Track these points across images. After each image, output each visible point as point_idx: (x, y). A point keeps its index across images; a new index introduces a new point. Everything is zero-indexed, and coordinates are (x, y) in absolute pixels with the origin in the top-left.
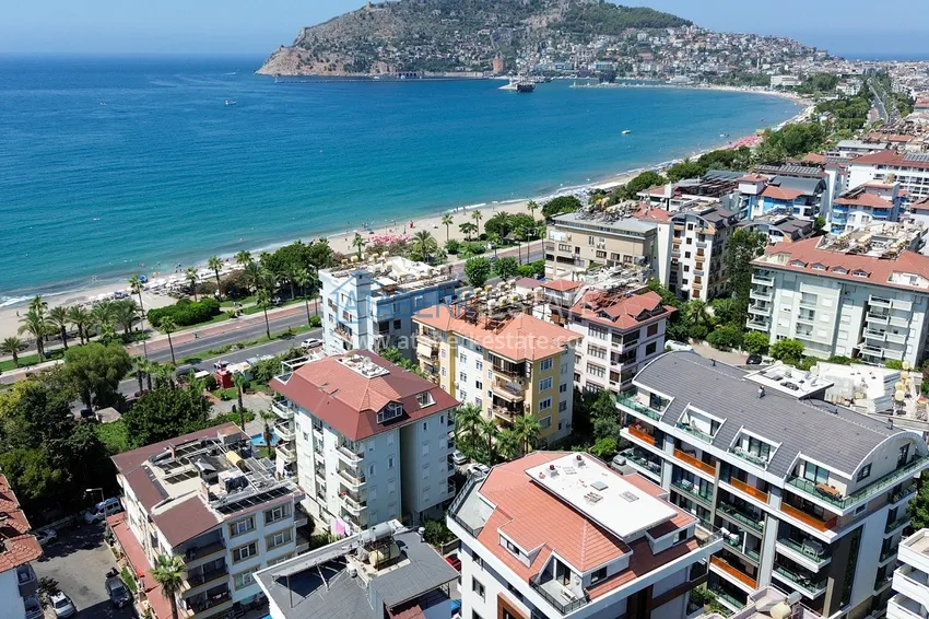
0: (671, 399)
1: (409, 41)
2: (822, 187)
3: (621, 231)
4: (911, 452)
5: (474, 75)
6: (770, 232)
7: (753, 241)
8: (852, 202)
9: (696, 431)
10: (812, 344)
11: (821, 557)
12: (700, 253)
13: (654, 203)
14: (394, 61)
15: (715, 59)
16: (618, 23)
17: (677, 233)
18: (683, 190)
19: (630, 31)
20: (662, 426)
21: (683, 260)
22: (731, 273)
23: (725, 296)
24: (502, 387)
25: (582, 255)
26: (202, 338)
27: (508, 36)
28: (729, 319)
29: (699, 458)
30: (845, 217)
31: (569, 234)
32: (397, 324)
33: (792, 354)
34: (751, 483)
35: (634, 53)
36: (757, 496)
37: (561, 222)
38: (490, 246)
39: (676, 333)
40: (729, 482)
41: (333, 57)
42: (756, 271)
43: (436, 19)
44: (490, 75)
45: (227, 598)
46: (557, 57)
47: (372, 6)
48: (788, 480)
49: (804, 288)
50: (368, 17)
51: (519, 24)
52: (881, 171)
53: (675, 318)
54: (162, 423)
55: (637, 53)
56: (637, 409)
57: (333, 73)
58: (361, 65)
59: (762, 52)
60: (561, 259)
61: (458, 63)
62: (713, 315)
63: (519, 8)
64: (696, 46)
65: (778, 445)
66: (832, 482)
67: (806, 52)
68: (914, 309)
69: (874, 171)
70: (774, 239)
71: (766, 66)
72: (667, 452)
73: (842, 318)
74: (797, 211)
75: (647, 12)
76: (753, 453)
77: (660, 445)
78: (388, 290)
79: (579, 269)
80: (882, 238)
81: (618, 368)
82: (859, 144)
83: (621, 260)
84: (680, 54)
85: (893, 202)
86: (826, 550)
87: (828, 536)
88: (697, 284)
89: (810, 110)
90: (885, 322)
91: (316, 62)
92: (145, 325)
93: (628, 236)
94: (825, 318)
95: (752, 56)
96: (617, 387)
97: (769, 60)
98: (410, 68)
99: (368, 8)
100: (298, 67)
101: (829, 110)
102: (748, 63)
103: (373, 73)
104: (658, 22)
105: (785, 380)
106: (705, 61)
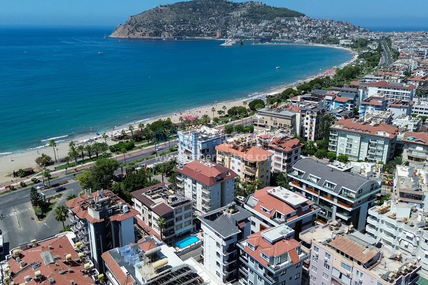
0: (305, 172)
1: (178, 22)
2: (357, 96)
3: (282, 115)
4: (375, 186)
5: (208, 38)
6: (337, 116)
7: (331, 119)
8: (367, 103)
9: (312, 182)
10: (351, 156)
11: (348, 216)
12: (311, 123)
13: (294, 104)
14: (171, 31)
15: (315, 31)
16: (272, 15)
17: (303, 116)
18: (305, 99)
19: (278, 18)
20: (302, 181)
21: (305, 126)
22: (323, 130)
23: (321, 139)
24: (248, 171)
25: (268, 124)
26: (131, 156)
27: (223, 21)
28: (322, 147)
29: (314, 190)
30: (365, 109)
31: (263, 116)
32: (208, 150)
33: (344, 159)
34: (329, 196)
35: (279, 29)
36: (331, 200)
37: (260, 112)
38: (230, 120)
39: (304, 153)
40: (322, 196)
41: (144, 30)
42: (332, 131)
43: (190, 13)
44: (215, 38)
45: (174, 233)
46: (245, 30)
47: (161, 6)
48: (339, 194)
49: (348, 136)
50: (159, 11)
51: (228, 15)
52: (380, 89)
53: (303, 148)
54: (137, 183)
55: (281, 28)
56: (294, 176)
57: (144, 37)
58: (157, 33)
59: (336, 28)
60: (260, 126)
61: (201, 32)
62: (316, 146)
63: (228, 8)
64: (307, 25)
65: (336, 185)
66: (351, 194)
67: (355, 28)
68: (385, 144)
69: (377, 89)
70: (338, 118)
71: (338, 35)
72: (304, 189)
73: (362, 147)
74: (347, 106)
75: (285, 10)
76: (330, 187)
77: (301, 187)
78: (205, 139)
79: (267, 130)
80: (377, 117)
81: (285, 164)
82: (373, 77)
83: (283, 126)
84: (300, 29)
85: (383, 103)
86: (350, 213)
87: (350, 209)
88: (310, 134)
89: (356, 57)
90: (375, 148)
91: (136, 32)
92: (108, 151)
93: (285, 117)
94: (355, 147)
95: (331, 30)
96: (285, 171)
97: (339, 31)
98: (179, 34)
99: (159, 7)
100: (128, 34)
101: (364, 57)
102: (330, 33)
103: (162, 37)
104: (290, 14)
105: (339, 166)
106: (311, 32)
